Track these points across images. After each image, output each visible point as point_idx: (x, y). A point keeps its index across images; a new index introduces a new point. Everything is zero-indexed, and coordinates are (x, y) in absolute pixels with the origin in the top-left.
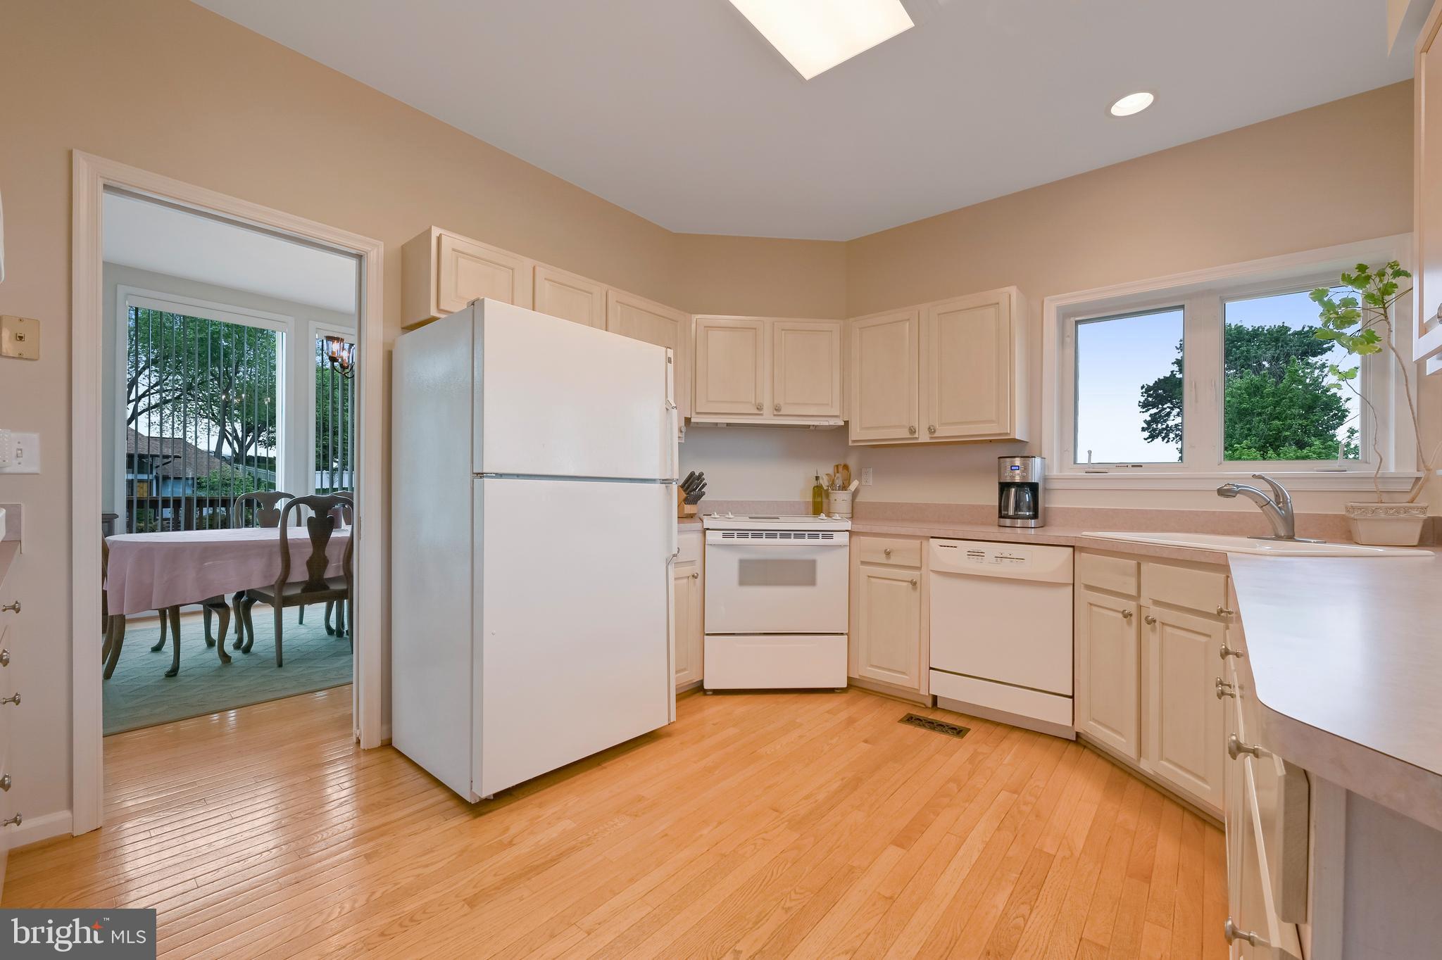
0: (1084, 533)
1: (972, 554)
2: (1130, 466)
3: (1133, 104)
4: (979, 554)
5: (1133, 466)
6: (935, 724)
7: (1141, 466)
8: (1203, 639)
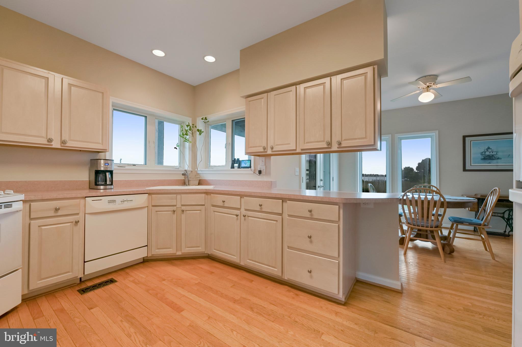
0: (146, 188)
1: (110, 202)
2: (132, 165)
3: (159, 53)
4: (114, 201)
5: (133, 165)
6: (97, 285)
7: (135, 165)
8: (199, 212)
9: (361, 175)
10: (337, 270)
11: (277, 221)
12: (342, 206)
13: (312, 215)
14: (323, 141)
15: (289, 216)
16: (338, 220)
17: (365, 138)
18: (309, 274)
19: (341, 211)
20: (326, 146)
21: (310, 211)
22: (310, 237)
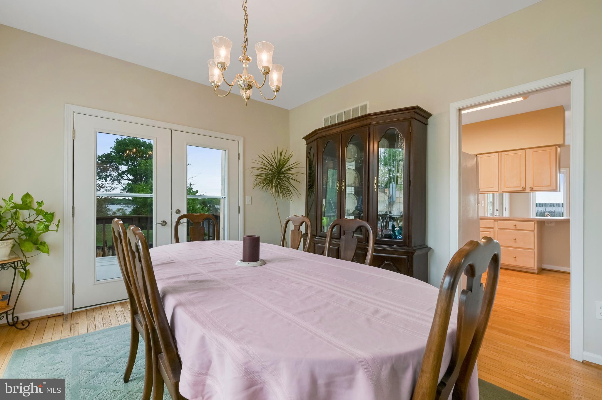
9: (535, 205)
10: (533, 255)
11: (490, 232)
12: (536, 222)
13: (516, 228)
14: (520, 187)
15: (499, 229)
16: (534, 230)
17: (550, 186)
18: (514, 259)
19: (536, 225)
20: (522, 190)
21: (515, 226)
22: (515, 239)
